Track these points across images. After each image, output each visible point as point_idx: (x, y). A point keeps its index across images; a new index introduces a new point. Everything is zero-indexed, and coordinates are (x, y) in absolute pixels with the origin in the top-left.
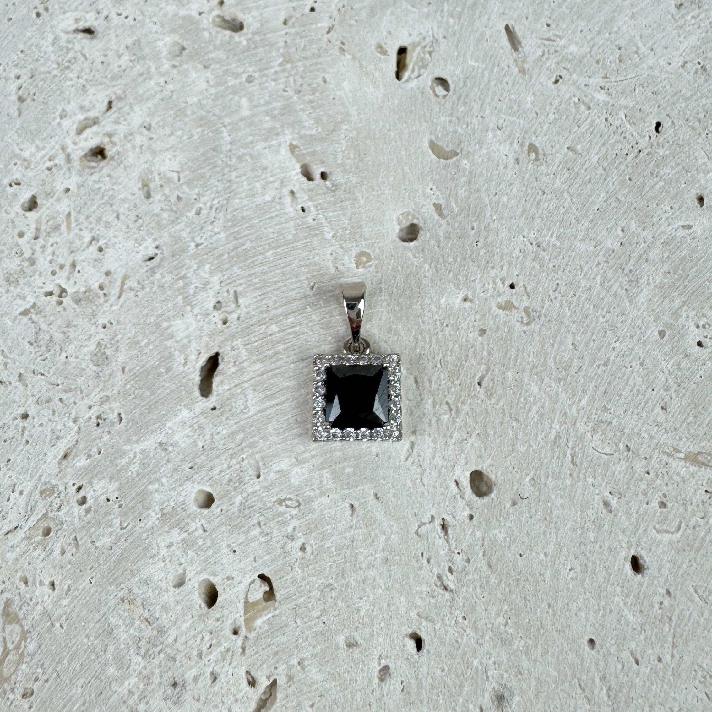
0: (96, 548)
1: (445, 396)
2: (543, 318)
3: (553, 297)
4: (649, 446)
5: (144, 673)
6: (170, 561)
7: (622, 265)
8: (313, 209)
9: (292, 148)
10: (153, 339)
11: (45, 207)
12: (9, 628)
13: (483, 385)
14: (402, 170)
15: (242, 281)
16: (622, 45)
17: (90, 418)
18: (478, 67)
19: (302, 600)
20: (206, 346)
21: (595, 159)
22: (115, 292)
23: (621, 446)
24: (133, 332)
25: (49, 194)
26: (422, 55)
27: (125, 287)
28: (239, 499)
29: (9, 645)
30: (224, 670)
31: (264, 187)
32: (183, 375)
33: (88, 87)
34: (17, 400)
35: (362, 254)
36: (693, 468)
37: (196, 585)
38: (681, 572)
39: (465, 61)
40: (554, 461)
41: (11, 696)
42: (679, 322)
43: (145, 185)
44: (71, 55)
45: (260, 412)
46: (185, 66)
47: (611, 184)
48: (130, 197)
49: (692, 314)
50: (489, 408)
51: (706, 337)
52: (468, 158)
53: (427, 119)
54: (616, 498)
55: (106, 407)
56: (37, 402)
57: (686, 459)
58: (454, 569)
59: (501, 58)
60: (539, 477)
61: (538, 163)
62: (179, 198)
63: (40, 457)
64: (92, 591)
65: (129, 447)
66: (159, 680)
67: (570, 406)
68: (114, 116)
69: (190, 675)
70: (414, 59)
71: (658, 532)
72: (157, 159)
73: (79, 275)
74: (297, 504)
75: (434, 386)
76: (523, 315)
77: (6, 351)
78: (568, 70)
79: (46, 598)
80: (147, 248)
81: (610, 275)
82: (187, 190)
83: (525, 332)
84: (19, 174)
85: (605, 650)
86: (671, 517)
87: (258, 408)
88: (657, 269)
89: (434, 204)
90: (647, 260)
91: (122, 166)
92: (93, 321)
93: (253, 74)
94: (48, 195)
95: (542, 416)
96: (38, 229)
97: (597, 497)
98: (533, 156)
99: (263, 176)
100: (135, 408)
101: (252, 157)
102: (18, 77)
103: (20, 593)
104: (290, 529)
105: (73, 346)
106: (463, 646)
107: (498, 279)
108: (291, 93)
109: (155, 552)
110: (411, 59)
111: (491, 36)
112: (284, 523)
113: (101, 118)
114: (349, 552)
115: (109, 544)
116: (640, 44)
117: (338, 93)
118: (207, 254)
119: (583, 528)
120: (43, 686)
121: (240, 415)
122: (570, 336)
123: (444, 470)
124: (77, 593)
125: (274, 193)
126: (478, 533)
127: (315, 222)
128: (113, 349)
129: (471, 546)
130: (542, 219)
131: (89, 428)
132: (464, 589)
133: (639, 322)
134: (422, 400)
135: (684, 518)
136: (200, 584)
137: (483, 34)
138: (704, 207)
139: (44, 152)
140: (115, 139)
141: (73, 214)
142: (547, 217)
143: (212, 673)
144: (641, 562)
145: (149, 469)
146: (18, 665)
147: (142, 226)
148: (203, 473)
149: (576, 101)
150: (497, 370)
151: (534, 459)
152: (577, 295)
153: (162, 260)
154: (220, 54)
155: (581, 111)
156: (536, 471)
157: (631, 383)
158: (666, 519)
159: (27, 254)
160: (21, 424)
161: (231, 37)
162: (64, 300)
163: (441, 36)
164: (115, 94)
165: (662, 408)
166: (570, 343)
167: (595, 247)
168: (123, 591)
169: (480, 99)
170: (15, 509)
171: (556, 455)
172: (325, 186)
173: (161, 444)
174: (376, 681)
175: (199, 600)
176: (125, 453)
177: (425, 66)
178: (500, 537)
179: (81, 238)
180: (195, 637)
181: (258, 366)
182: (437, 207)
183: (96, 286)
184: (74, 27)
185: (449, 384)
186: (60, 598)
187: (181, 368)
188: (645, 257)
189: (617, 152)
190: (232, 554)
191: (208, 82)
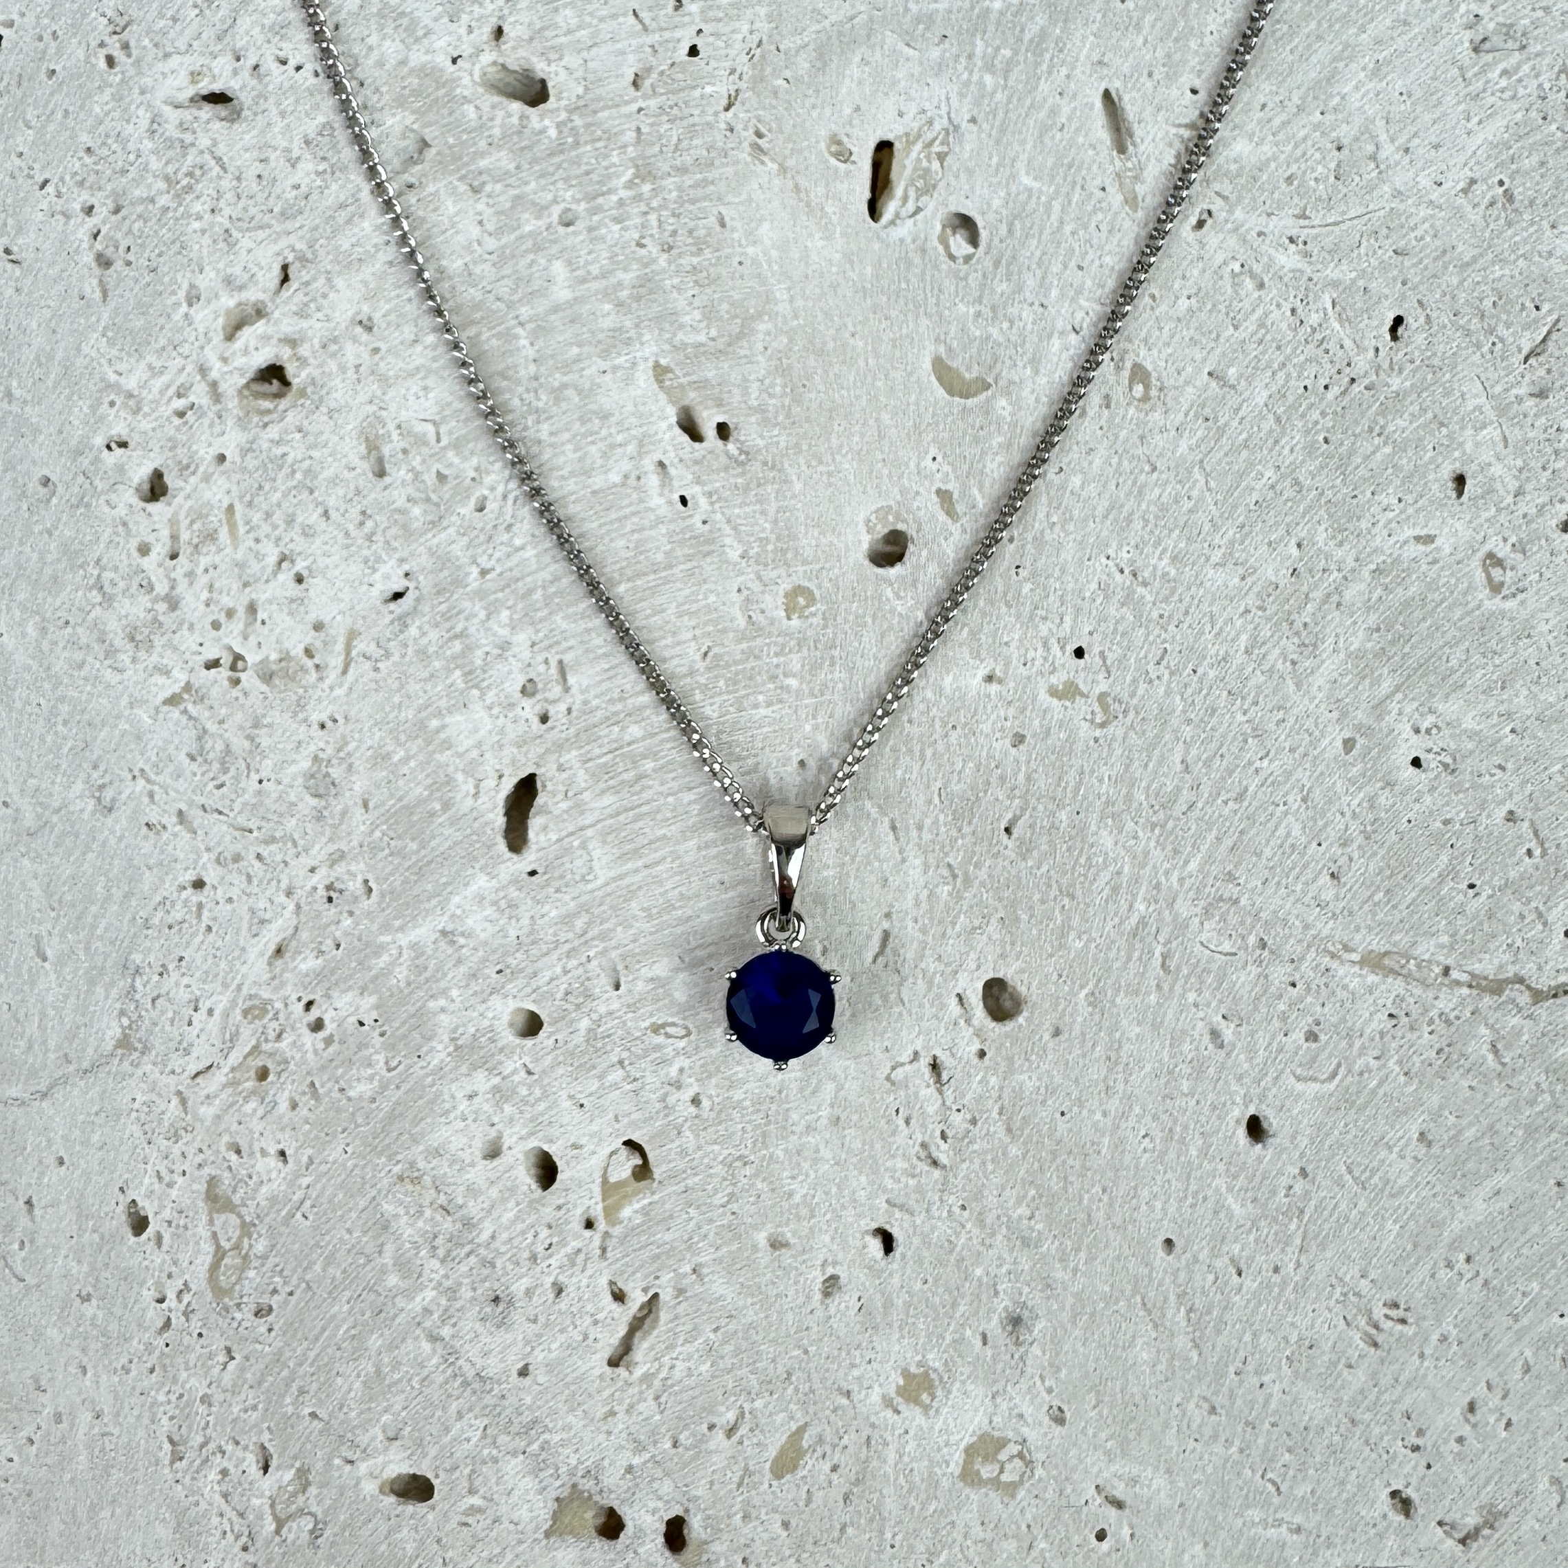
0: (349, 1099)
1: (946, 854)
2: (1131, 715)
3: (1153, 676)
4: (1299, 941)
5: (447, 1284)
6: (475, 1121)
7: (1290, 613)
8: (703, 502)
9: (660, 372)
10: (414, 749)
11: (182, 495)
12: (220, 1219)
13: (1015, 835)
14: (877, 420)
15: (572, 642)
16: (1345, 141)
17: (315, 889)
18: (1040, 192)
19: (697, 1179)
20: (513, 762)
21: (1261, 398)
22: (336, 661)
23: (1252, 940)
24: (377, 737)
25: (188, 467)
26: (925, 164)
27: (354, 653)
28: (585, 1023)
29: (223, 1243)
30: (574, 1280)
31: (605, 455)
32: (475, 814)
33: (235, 233)
34: (182, 856)
35: (798, 590)
36: (1372, 978)
37: (521, 1157)
38: (1328, 1143)
39: (1013, 177)
40: (1131, 965)
41: (238, 1316)
42: (1383, 724)
43: (373, 446)
44: (190, 158)
45: (614, 879)
46: (431, 188)
47: (1286, 451)
48: (346, 474)
49: (1409, 708)
50: (1023, 874)
51: (1429, 751)
52: (1009, 394)
53: (932, 309)
54: (1232, 1026)
55: (340, 869)
56: (218, 861)
57: (1362, 963)
58: (950, 1133)
59: (1089, 169)
60: (1103, 991)
61: (1147, 406)
62: (441, 477)
63: (236, 954)
64: (350, 1164)
65: (388, 939)
66: (470, 1294)
67: (1167, 873)
68: (296, 300)
69: (519, 1287)
70: (908, 172)
71: (1298, 1079)
72: (391, 393)
73: (265, 630)
74: (683, 1032)
75: (927, 836)
76: (1097, 709)
77: (147, 768)
78: (1225, 198)
79: (274, 1175)
80: (387, 577)
81: (1266, 632)
82: (456, 461)
83: (1096, 740)
84: (122, 424)
85: (1188, 1255)
86: (1324, 1055)
87: (612, 874)
88: (1355, 623)
89: (939, 492)
90: (1339, 605)
91: (324, 409)
92: (301, 716)
93: (574, 206)
94: (184, 469)
95: (1116, 889)
96: (175, 538)
97: (1200, 1024)
98: (1139, 389)
99: (604, 432)
100: (392, 874)
101: (580, 392)
102: (89, 210)
103: (230, 1168)
104: (673, 1071)
105: (268, 763)
106: (958, 1249)
107: (1053, 641)
108: (653, 249)
109: (447, 1106)
110: (902, 171)
111: (1070, 119)
112: (664, 1062)
113: (270, 306)
114: (774, 1107)
115: (369, 1094)
116: (1383, 137)
117: (751, 250)
118: (502, 590)
119: (1170, 1072)
120: (286, 1303)
121: (581, 885)
122: (1180, 747)
123: (938, 979)
124: (324, 1168)
125: (626, 466)
126: (993, 1081)
127: (707, 527)
128: (344, 766)
129: (979, 1099)
130: (1146, 521)
131: (316, 906)
132: (964, 1166)
133: (1309, 724)
134: (904, 861)
135: (1346, 1058)
136: (527, 1153)
137: (1053, 112)
138: (1465, 498)
139: (165, 379)
140: (304, 350)
141: (239, 508)
142: (1156, 517)
143: (554, 1284)
144: (1265, 1125)
145: (427, 974)
146: (243, 1271)
147: (373, 534)
148: (521, 982)
149: (1237, 268)
150: (1041, 808)
151: (1096, 961)
152: (1200, 671)
153: (418, 600)
154: (502, 160)
155: (1243, 293)
156: (1099, 981)
157: (1281, 832)
158: (1314, 1059)
159: (161, 588)
160: (194, 899)
161: (521, 118)
162: (243, 676)
163: (967, 117)
164: (293, 250)
165: (1332, 875)
166: (1178, 760)
167: (1243, 579)
168: (399, 1166)
169: (1039, 265)
170: (203, 1037)
171: (1136, 954)
172: (727, 454)
173: (444, 933)
174: (818, 1296)
175: (526, 1179)
176: (382, 948)
177: (929, 189)
178: (1030, 1085)
179: (259, 557)
180: (523, 1232)
181: (608, 799)
182: (944, 496)
183: (298, 651)
184: (190, 92)
185: (954, 833)
186: (297, 1175)
187: (469, 802)
188: (1335, 598)
189: (1307, 382)
190: (576, 1111)
191: (480, 223)
